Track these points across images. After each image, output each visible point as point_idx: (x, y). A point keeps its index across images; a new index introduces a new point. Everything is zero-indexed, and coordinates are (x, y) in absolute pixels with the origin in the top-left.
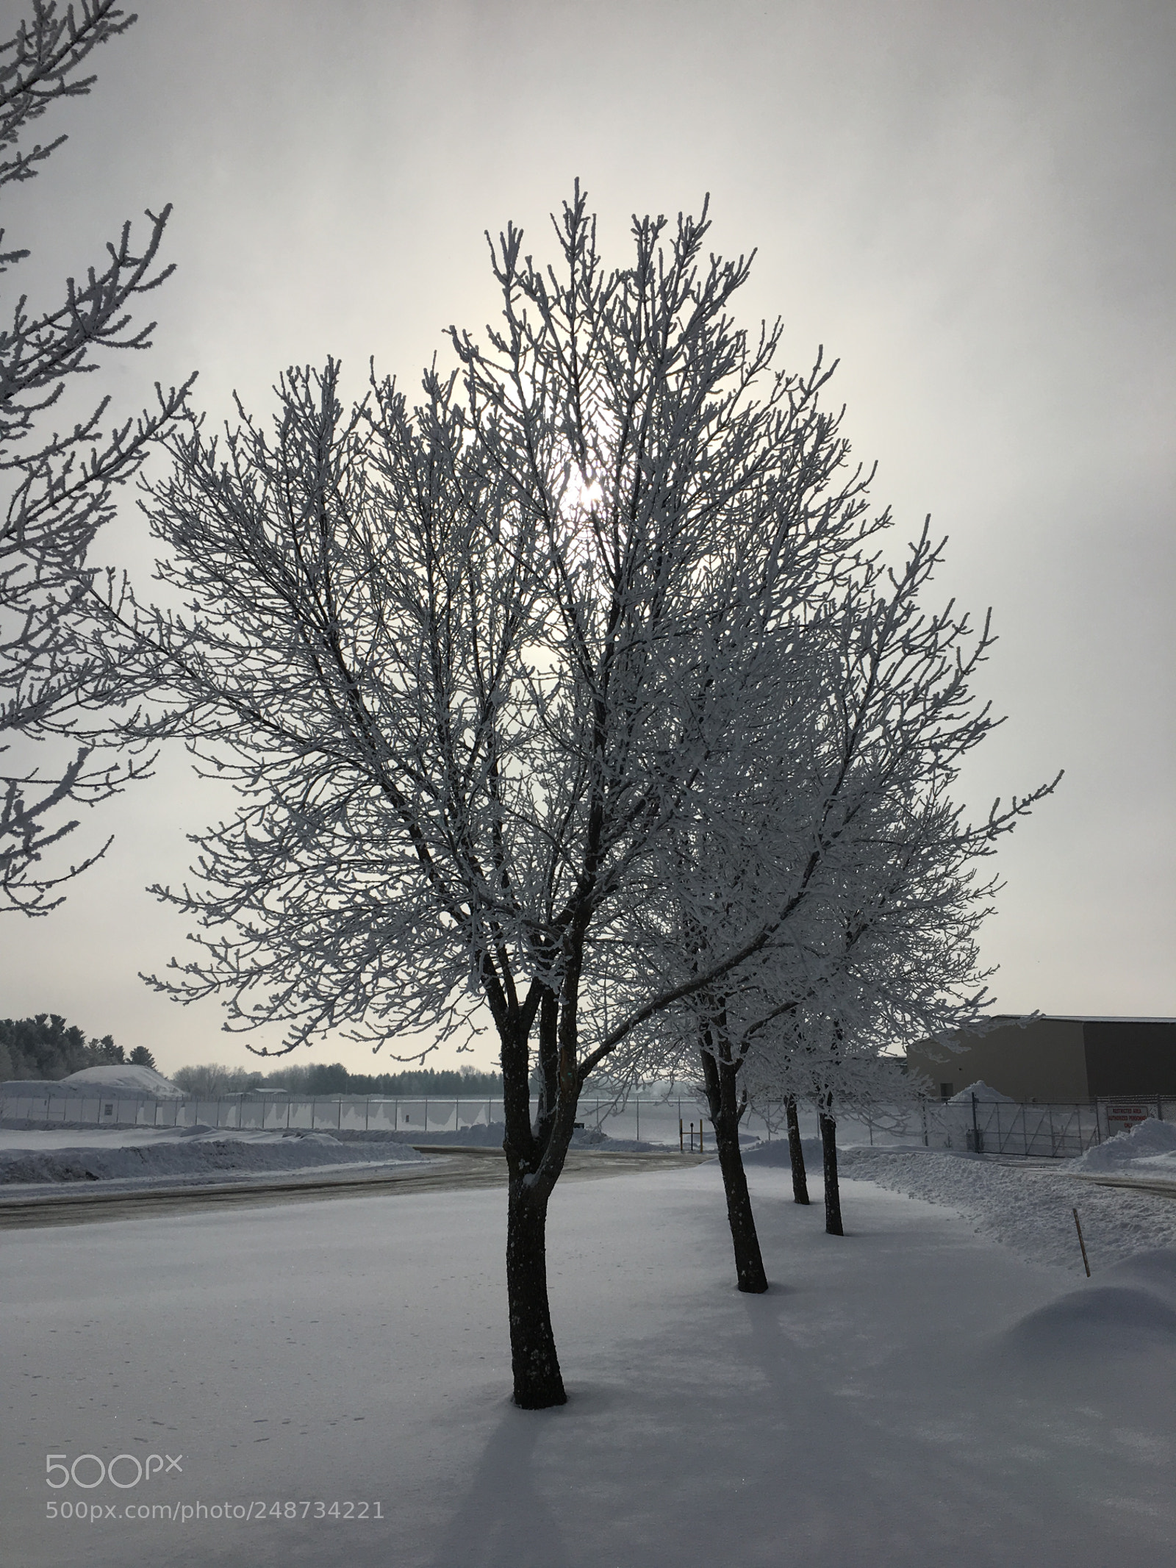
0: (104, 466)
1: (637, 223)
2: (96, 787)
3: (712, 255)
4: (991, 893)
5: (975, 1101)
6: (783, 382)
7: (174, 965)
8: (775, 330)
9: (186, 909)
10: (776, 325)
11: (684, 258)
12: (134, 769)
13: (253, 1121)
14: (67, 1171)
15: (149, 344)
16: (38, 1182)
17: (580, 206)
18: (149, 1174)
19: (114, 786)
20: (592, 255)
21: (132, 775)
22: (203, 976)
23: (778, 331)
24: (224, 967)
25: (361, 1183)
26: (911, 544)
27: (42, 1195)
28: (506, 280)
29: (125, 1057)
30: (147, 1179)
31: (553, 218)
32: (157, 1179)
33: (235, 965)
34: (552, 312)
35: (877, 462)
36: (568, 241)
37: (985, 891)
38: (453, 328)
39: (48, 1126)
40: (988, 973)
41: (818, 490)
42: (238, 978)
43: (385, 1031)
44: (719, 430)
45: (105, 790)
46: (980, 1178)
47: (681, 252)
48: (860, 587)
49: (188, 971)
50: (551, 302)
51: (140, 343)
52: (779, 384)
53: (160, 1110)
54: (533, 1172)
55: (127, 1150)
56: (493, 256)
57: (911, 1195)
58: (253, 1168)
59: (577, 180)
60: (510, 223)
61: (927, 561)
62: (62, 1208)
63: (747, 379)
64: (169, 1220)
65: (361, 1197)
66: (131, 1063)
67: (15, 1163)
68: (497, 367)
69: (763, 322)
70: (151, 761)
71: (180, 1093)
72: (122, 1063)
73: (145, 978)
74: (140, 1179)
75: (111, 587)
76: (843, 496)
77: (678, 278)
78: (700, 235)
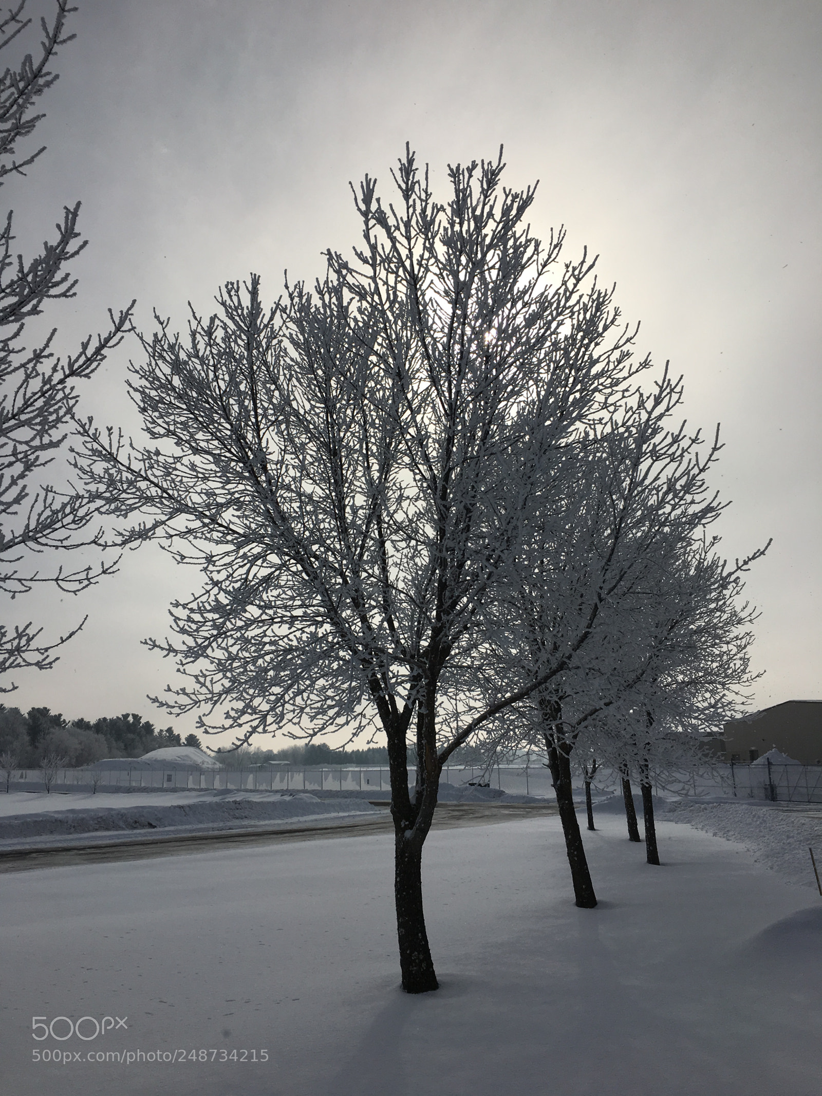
0: (76, 366)
1: (451, 170)
2: (80, 581)
3: (504, 189)
4: (750, 621)
5: (770, 764)
6: (570, 269)
7: (169, 690)
8: (560, 234)
9: (168, 655)
10: (561, 231)
11: (487, 191)
12: (105, 568)
13: (264, 784)
14: (136, 822)
15: (75, 294)
16: (117, 830)
17: (411, 161)
18: (190, 823)
19: (91, 580)
20: (426, 192)
21: (104, 572)
22: (189, 697)
23: (562, 235)
24: (204, 690)
25: (331, 828)
26: (656, 382)
27: (119, 839)
28: (365, 214)
29: (181, 741)
30: (188, 827)
31: (392, 171)
32: (195, 827)
33: (210, 688)
34: (394, 235)
35: (640, 322)
36: (404, 186)
37: (745, 620)
38: (329, 250)
39: (129, 790)
40: (758, 676)
41: (597, 344)
42: (213, 697)
43: (311, 732)
44: (524, 307)
45: (86, 582)
46: (765, 821)
47: (485, 186)
48: (634, 410)
49: (178, 693)
50: (393, 229)
51: (68, 294)
52: (567, 271)
53: (203, 777)
54: (411, 829)
55: (175, 807)
56: (356, 199)
57: (715, 834)
58: (259, 818)
59: (408, 143)
60: (367, 175)
61: (668, 393)
62: (130, 848)
63: (542, 270)
64: (199, 856)
65: (330, 838)
66: (186, 745)
67: (101, 817)
68: (362, 275)
69: (552, 229)
70: (117, 562)
71: (218, 765)
72: (180, 745)
73: (151, 699)
74: (184, 827)
75: (110, 440)
76: (616, 348)
77: (484, 205)
78: (498, 174)
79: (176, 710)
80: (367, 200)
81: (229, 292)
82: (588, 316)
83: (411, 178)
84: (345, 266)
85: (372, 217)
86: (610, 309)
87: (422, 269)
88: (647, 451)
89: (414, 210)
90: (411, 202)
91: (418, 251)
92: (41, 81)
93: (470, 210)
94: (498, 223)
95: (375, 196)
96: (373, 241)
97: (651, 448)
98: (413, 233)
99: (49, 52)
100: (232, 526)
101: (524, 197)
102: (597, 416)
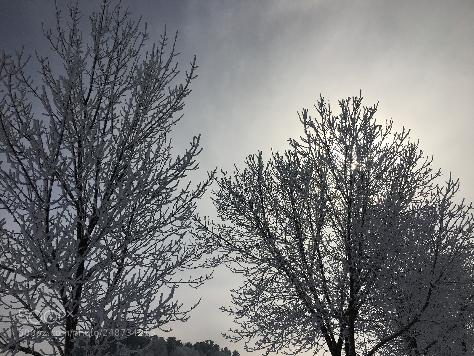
0: (195, 194)
1: (340, 102)
2: (198, 283)
3: (364, 107)
7: (231, 330)
8: (390, 122)
9: (230, 314)
10: (391, 120)
11: (356, 108)
12: (207, 277)
17: (322, 101)
19: (202, 282)
20: (329, 111)
22: (239, 334)
24: (245, 331)
26: (446, 182)
28: (304, 123)
29: (230, 354)
33: (248, 330)
34: (317, 130)
35: (433, 155)
36: (320, 111)
38: (290, 139)
41: (414, 167)
42: (249, 334)
43: (295, 352)
44: (377, 153)
45: (200, 283)
48: (436, 195)
49: (235, 332)
50: (317, 128)
51: (196, 168)
52: (396, 137)
56: (300, 118)
59: (321, 94)
60: (304, 108)
61: (452, 187)
63: (384, 137)
68: (304, 147)
69: (386, 120)
70: (212, 274)
73: (223, 335)
75: (205, 222)
76: (423, 168)
77: (355, 114)
78: (360, 101)
79: (234, 340)
80: (305, 117)
81: (250, 159)
82: (408, 155)
83: (323, 107)
84: (297, 144)
85: (307, 124)
86: (418, 151)
87: (331, 142)
88: (446, 214)
89: (325, 119)
90: (324, 116)
91: (328, 135)
92: (185, 93)
93: (349, 117)
94: (363, 121)
95: (308, 116)
96: (308, 133)
97: (448, 212)
98: (326, 128)
99: (188, 82)
100: (255, 256)
101: (373, 109)
102: (418, 199)
